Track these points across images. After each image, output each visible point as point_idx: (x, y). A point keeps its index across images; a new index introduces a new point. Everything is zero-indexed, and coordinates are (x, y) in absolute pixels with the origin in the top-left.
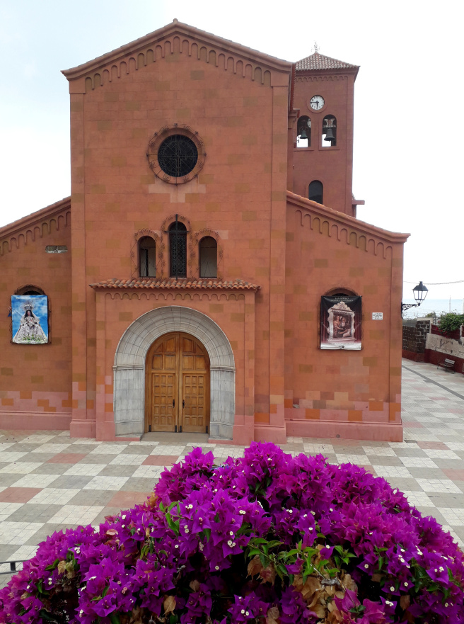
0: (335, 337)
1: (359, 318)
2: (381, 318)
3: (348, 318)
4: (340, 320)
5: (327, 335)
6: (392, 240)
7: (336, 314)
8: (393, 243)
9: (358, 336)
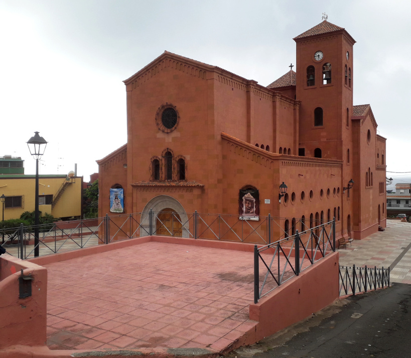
0: (246, 213)
1: (258, 202)
2: (269, 203)
3: (252, 202)
4: (249, 204)
5: (242, 211)
6: (273, 158)
7: (246, 200)
8: (274, 159)
9: (258, 213)
